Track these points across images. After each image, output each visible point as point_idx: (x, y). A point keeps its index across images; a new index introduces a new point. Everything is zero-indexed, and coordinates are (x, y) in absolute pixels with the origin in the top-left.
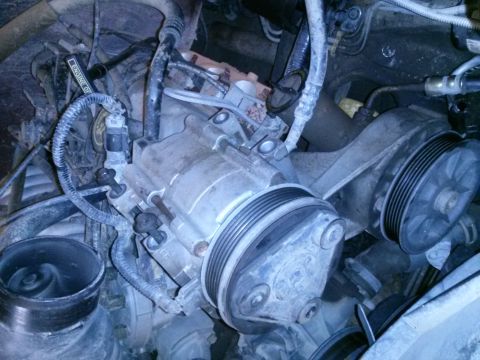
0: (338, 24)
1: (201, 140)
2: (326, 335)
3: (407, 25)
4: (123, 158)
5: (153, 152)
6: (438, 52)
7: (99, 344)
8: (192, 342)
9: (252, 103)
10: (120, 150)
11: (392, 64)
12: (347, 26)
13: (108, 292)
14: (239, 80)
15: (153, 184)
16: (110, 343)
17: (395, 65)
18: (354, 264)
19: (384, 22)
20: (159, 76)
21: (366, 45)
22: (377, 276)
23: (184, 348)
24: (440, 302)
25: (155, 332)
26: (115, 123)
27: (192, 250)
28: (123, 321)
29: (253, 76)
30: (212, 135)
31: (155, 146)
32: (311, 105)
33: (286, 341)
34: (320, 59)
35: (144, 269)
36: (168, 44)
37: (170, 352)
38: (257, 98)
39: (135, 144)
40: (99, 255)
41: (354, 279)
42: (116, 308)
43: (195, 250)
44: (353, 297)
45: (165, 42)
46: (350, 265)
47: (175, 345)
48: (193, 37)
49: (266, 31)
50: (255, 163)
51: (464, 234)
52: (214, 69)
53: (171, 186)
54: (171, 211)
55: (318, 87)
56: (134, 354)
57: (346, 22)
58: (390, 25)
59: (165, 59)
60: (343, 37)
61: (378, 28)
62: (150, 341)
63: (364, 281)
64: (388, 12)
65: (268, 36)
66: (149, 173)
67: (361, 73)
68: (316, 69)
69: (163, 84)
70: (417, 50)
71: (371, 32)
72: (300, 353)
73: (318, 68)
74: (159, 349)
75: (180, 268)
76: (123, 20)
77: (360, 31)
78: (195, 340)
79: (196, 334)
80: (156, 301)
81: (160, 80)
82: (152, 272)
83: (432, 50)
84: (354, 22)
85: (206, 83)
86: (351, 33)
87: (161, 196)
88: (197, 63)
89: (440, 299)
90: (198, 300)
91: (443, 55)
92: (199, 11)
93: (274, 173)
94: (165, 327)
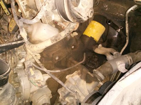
2: (88, 94)
6: (121, 6)
7: (9, 97)
8: (44, 98)
13: (14, 81)
16: (13, 97)
17: (108, 10)
21: (99, 4)
22: (103, 75)
23: (41, 100)
25: (31, 95)
28: (20, 91)
33: (75, 96)
35: (27, 72)
37: (37, 101)
40: (8, 64)
41: (96, 76)
42: (17, 87)
44: (96, 81)
46: (95, 72)
47: (38, 99)
51: (129, 62)
56: (24, 103)
62: (30, 98)
63: (99, 76)
67: (97, 13)
70: (114, 5)
72: (79, 100)
74: (33, 101)
78: (45, 97)
79: (45, 95)
82: (30, 73)
83: (119, 5)
94: (35, 93)
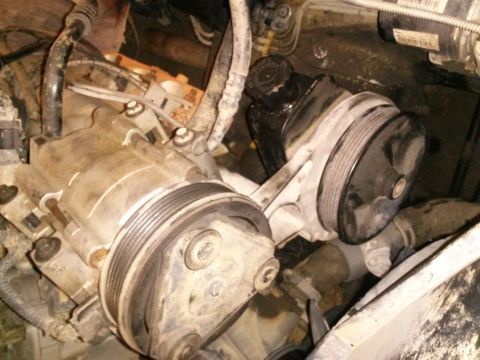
0: (268, 22)
1: (110, 135)
2: (263, 355)
3: (338, 24)
4: (17, 157)
5: (52, 150)
6: (370, 53)
9: (179, 105)
10: (12, 147)
11: (324, 64)
12: (277, 25)
13: (3, 322)
14: (166, 80)
15: (48, 185)
17: (327, 67)
18: (293, 276)
19: (315, 21)
20: (59, 62)
21: (298, 46)
22: (317, 287)
24: (372, 310)
26: (5, 115)
27: (88, 259)
29: (182, 78)
30: (121, 128)
31: (55, 144)
32: (236, 97)
34: (243, 46)
35: (47, 291)
36: (74, 29)
38: (184, 98)
39: (32, 141)
41: (293, 292)
43: (91, 260)
44: (291, 310)
45: (71, 27)
46: (288, 277)
48: (121, 39)
49: (197, 34)
50: (168, 157)
51: (402, 239)
52: (138, 70)
53: (70, 187)
54: (66, 215)
55: (242, 77)
57: (276, 21)
58: (320, 25)
59: (68, 44)
60: (274, 37)
61: (309, 28)
63: (302, 293)
64: (319, 11)
65: (200, 38)
66: (46, 174)
68: (239, 57)
69: (65, 72)
70: (349, 51)
71: (303, 32)
73: (242, 56)
75: (78, 285)
76: (40, 19)
77: (292, 31)
80: (46, 329)
81: (60, 66)
83: (363, 50)
84: (285, 21)
85: (129, 85)
86: (283, 33)
87: (58, 199)
88: (122, 64)
89: (371, 306)
90: (98, 322)
91: (374, 56)
92: (127, 13)
93: (189, 167)
